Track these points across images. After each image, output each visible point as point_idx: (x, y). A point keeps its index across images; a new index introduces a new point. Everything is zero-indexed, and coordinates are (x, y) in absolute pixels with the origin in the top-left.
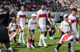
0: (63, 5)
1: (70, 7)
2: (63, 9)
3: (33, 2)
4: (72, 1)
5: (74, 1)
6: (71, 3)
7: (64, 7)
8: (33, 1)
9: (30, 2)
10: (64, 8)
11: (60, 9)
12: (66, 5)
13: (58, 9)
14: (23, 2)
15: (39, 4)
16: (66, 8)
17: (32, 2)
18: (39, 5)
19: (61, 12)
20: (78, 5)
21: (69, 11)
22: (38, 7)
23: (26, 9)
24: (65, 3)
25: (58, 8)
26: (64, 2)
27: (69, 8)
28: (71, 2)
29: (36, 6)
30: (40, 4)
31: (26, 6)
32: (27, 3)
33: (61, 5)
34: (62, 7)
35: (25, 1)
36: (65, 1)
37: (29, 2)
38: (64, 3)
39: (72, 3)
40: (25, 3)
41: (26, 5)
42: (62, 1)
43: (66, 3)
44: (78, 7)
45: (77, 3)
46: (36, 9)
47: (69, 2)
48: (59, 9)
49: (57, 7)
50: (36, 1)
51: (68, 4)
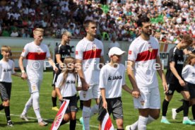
0: (120, 22)
2: (118, 32)
3: (42, 13)
4: (144, 14)
7: (123, 28)
8: (41, 11)
9: (33, 14)
10: (120, 31)
11: (111, 32)
12: (126, 23)
13: (104, 33)
14: (14, 13)
15: (56, 18)
16: (128, 30)
17: (39, 13)
18: (56, 23)
19: (114, 42)
20: (157, 25)
22: (54, 28)
23: (23, 30)
25: (105, 31)
26: (122, 15)
27: (134, 32)
29: (49, 25)
30: (58, 19)
31: (24, 23)
32: (24, 15)
33: (114, 22)
34: (117, 28)
35: (21, 11)
36: (125, 12)
37: (29, 13)
38: (123, 17)
40: (19, 15)
41: (24, 19)
44: (158, 29)
46: (48, 32)
47: (135, 16)
48: (108, 32)
49: (104, 27)
50: (50, 12)
51: (132, 21)
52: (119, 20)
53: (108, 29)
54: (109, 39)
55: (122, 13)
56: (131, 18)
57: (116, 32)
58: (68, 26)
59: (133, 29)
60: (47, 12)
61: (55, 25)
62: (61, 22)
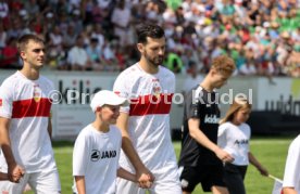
0: (207, 30)
1: (250, 44)
2: (204, 54)
3: (23, 12)
4: (263, 10)
5: (270, 8)
6: (253, 17)
7: (215, 43)
8: (22, 7)
9: (3, 14)
10: (210, 52)
11: (187, 53)
12: (221, 32)
15: (58, 23)
16: (226, 49)
17: (17, 12)
18: (56, 34)
21: (243, 68)
24: (216, 18)
25: (173, 51)
26: (212, 13)
27: (242, 53)
28: (257, 13)
30: (64, 25)
33: (194, 31)
34: (201, 44)
36: (219, 6)
38: (214, 19)
39: (263, 21)
42: (201, 8)
43: (224, 19)
45: (289, 17)
47: (242, 15)
48: (179, 54)
49: (172, 44)
50: (42, 8)
51: (237, 26)
52: (204, 26)
53: (180, 47)
54: (184, 70)
55: (211, 8)
56: (232, 20)
57: (199, 53)
58: (87, 41)
59: (238, 46)
60: (37, 8)
61: (57, 40)
62: (70, 32)
